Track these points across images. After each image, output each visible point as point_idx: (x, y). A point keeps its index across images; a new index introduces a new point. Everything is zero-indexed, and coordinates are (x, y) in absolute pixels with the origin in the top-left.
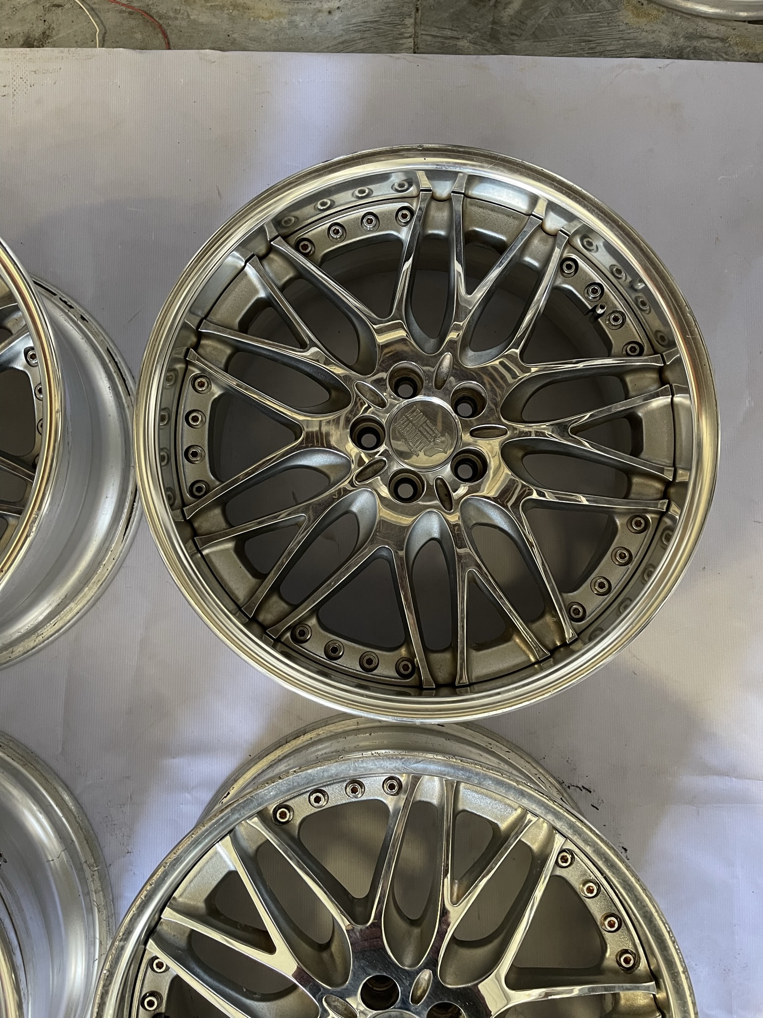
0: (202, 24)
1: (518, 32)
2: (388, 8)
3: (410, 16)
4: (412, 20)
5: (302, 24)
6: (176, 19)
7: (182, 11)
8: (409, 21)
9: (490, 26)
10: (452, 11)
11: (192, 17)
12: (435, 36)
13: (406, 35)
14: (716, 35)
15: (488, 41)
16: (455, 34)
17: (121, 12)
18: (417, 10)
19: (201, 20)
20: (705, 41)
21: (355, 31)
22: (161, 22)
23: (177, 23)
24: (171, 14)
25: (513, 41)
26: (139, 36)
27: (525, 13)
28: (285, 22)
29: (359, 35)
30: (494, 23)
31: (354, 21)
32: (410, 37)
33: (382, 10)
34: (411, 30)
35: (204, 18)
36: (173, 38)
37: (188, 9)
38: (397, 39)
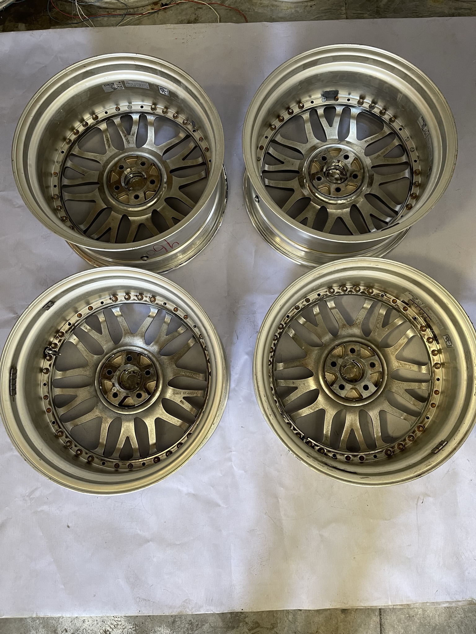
0: (260, 13)
1: (388, 10)
2: (334, 4)
3: (343, 6)
4: (345, 8)
5: (300, 11)
6: (249, 11)
7: (251, 8)
8: (343, 8)
9: (376, 9)
10: (360, 4)
11: (256, 10)
12: (354, 13)
13: (343, 13)
14: (467, 8)
15: (376, 14)
16: (362, 12)
17: (226, 9)
18: (346, 4)
19: (259, 12)
20: (463, 10)
21: (322, 13)
22: (243, 13)
23: (250, 13)
24: (247, 10)
25: (386, 14)
26: (234, 19)
27: (390, 3)
28: (293, 11)
29: (323, 14)
30: (377, 7)
31: (321, 9)
32: (344, 14)
33: (332, 5)
34: (344, 11)
35: (260, 11)
36: (248, 19)
37: (254, 7)
38: (339, 15)
